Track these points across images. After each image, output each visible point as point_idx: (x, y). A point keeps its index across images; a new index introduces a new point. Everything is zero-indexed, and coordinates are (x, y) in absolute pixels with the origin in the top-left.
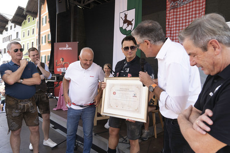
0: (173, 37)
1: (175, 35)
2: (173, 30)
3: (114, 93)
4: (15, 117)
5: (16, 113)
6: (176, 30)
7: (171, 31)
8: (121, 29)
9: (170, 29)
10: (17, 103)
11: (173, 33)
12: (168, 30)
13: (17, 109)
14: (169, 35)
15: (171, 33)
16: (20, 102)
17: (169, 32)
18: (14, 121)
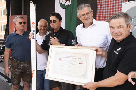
0: (103, 10)
1: (104, 9)
2: (103, 5)
3: (60, 60)
4: (16, 75)
5: (17, 72)
6: (105, 5)
7: (101, 5)
8: (61, 4)
9: (100, 4)
10: (18, 65)
11: (103, 7)
12: (99, 5)
13: (18, 69)
14: (100, 8)
15: (101, 7)
16: (20, 63)
17: (100, 6)
18: (15, 78)
